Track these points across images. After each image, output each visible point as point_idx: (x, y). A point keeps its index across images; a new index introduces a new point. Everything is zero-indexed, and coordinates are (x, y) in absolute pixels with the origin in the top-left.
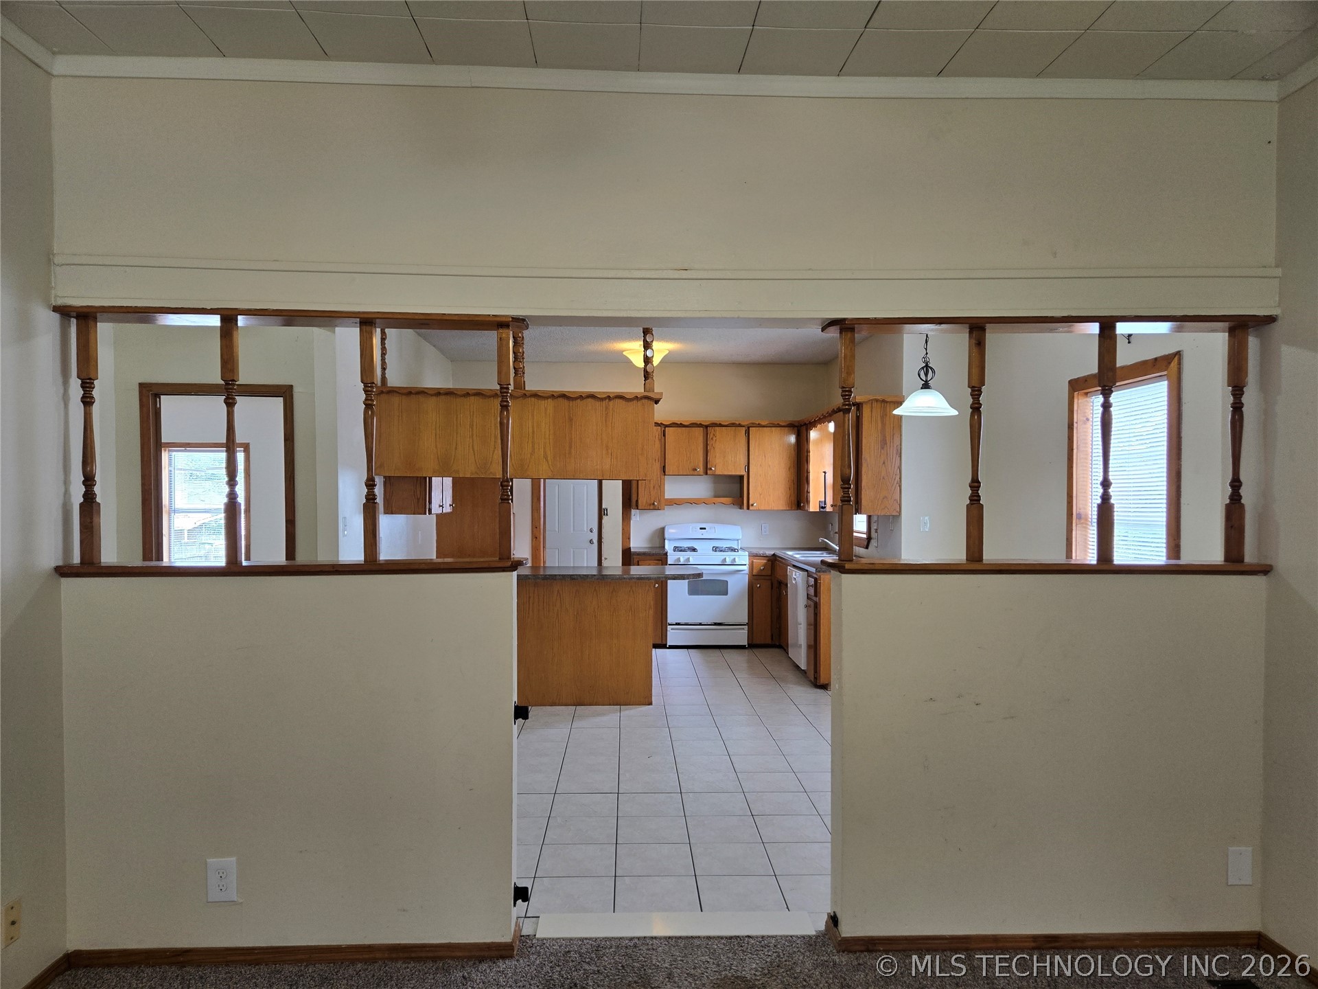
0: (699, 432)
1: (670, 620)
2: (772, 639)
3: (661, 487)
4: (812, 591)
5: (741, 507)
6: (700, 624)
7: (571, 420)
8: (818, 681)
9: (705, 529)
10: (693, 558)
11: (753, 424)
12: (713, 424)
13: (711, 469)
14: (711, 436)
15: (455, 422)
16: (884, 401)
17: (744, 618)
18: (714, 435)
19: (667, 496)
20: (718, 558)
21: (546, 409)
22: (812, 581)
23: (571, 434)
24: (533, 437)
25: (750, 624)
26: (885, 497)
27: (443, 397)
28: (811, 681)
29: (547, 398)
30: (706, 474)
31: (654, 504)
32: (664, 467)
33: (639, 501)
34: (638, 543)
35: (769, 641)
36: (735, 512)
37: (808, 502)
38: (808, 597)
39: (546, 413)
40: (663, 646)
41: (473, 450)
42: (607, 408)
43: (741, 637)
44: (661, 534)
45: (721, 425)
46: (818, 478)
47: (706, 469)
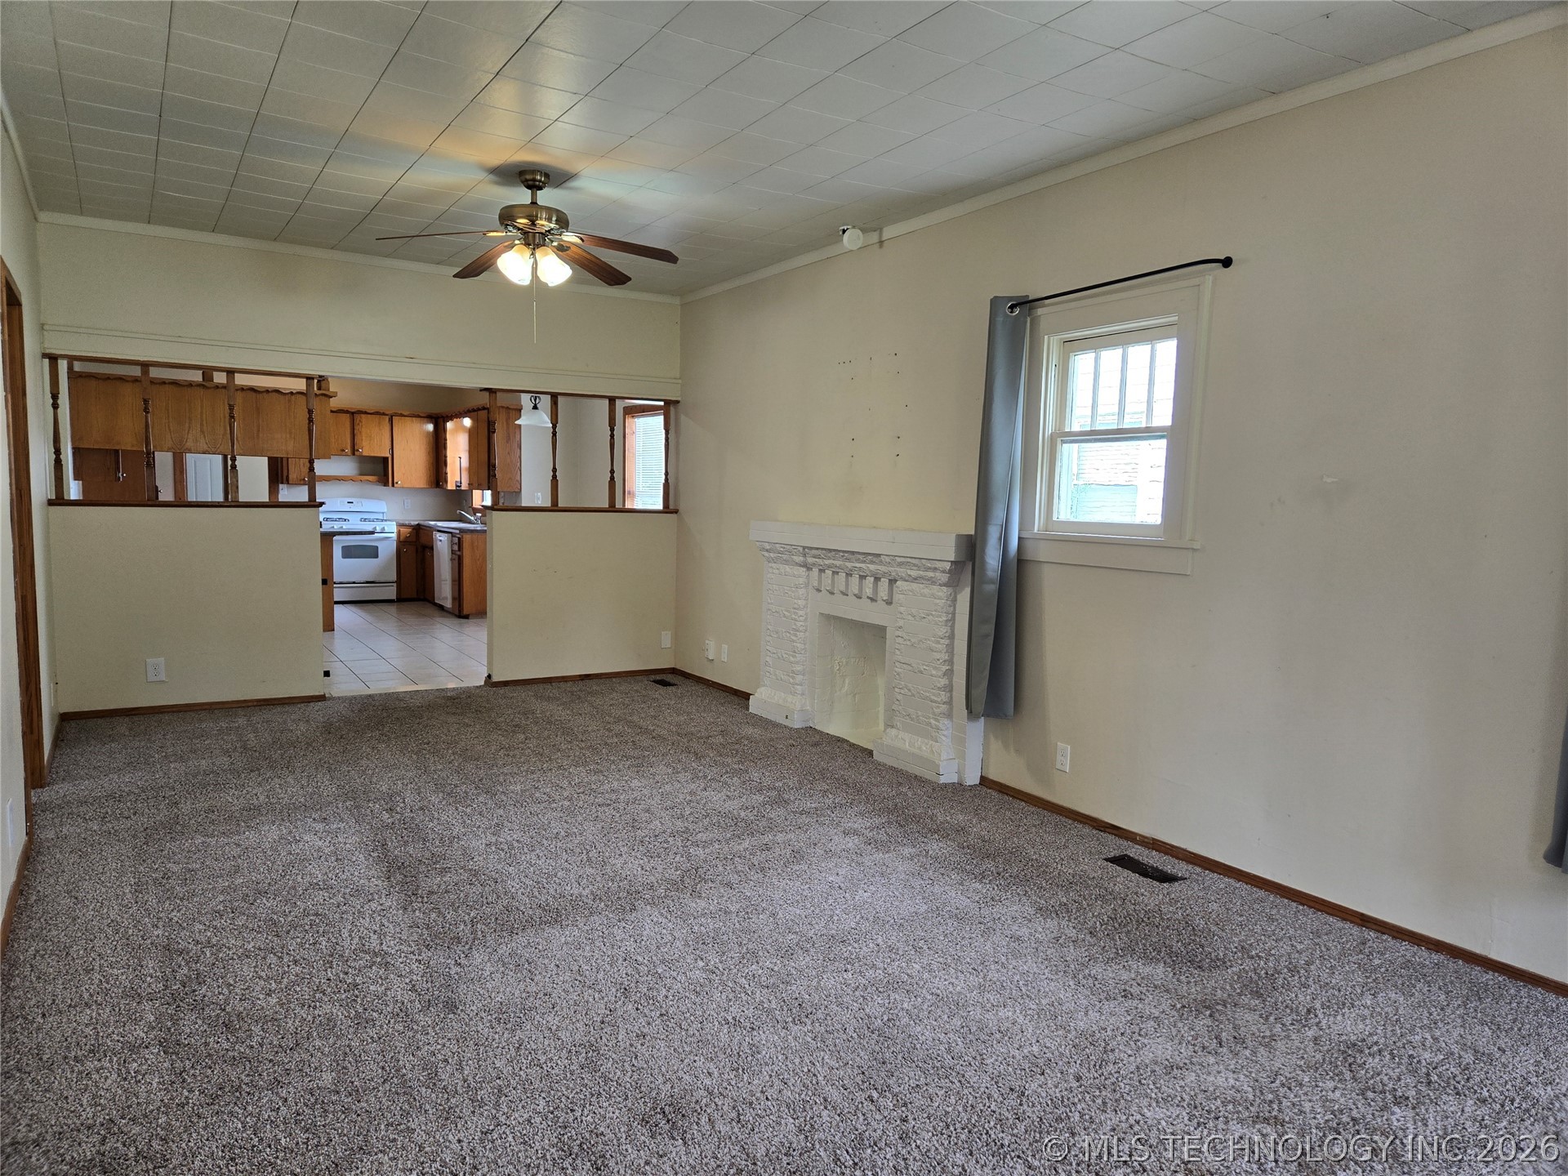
0: (346, 418)
2: (419, 593)
3: (310, 466)
4: (456, 548)
5: (386, 484)
6: (354, 583)
8: (461, 613)
9: (352, 503)
11: (395, 413)
12: (359, 411)
13: (358, 450)
14: (358, 422)
16: (508, 408)
17: (394, 577)
18: (360, 421)
19: (318, 473)
20: (368, 528)
22: (456, 540)
25: (399, 582)
26: (510, 478)
28: (456, 616)
30: (354, 454)
31: (304, 479)
33: (290, 476)
35: (416, 596)
36: (381, 489)
37: (446, 482)
38: (453, 552)
43: (391, 592)
45: (366, 413)
46: (454, 462)
47: (354, 451)
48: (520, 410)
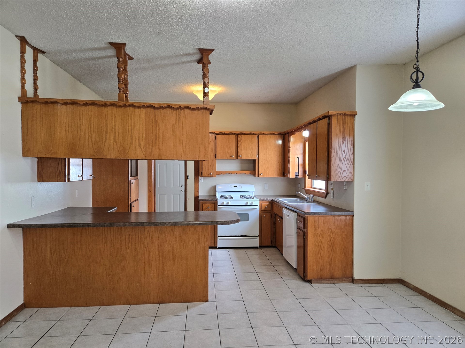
0: (233, 137)
1: (219, 235)
2: (271, 243)
3: (214, 165)
4: (301, 225)
5: (254, 175)
6: (235, 236)
7: (156, 122)
8: (306, 278)
9: (236, 186)
10: (231, 202)
11: (261, 133)
12: (240, 133)
13: (240, 156)
14: (240, 139)
15: (79, 121)
17: (258, 234)
18: (241, 139)
19: (217, 170)
20: (244, 202)
21: (140, 115)
22: (301, 219)
23: (156, 130)
24: (131, 133)
25: (260, 236)
27: (70, 106)
28: (301, 277)
29: (139, 107)
30: (237, 158)
31: (210, 174)
32: (216, 155)
33: (203, 173)
34: (203, 194)
35: (270, 244)
36: (252, 178)
37: (289, 172)
38: (298, 228)
39: (140, 117)
40: (215, 248)
41: (92, 141)
42: (179, 115)
43: (256, 242)
44: (214, 189)
45: (244, 134)
46: (294, 161)
47: (237, 156)
48: (354, 116)
